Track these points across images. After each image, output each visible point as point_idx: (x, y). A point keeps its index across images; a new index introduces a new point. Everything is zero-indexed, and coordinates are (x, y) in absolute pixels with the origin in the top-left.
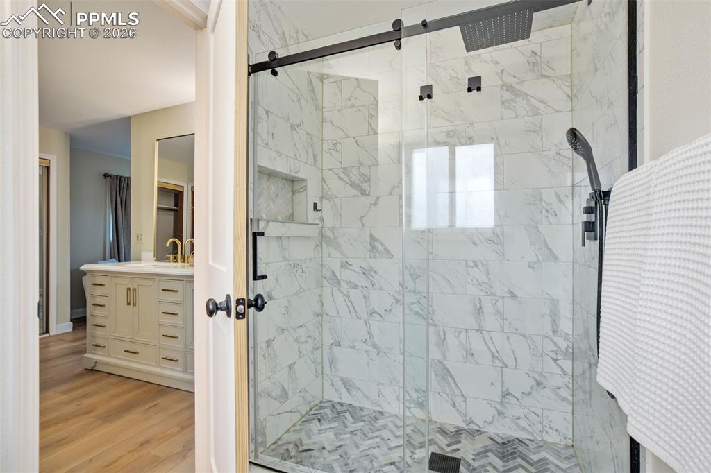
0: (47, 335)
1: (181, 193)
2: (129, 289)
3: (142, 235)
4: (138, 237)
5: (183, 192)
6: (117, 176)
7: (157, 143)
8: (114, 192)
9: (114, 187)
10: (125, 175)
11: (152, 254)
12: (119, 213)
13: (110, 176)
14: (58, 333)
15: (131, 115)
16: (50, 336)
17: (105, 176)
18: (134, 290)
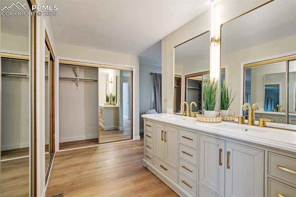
0: (132, 140)
1: (180, 79)
2: (162, 131)
3: (167, 100)
4: (165, 100)
5: (181, 78)
6: (155, 74)
7: (174, 49)
8: (154, 80)
9: (154, 78)
10: (158, 72)
11: (172, 110)
12: (156, 90)
13: (153, 74)
14: (136, 140)
15: (161, 39)
16: (133, 141)
17: (151, 74)
18: (165, 132)
